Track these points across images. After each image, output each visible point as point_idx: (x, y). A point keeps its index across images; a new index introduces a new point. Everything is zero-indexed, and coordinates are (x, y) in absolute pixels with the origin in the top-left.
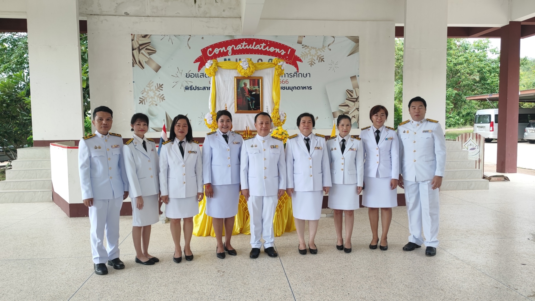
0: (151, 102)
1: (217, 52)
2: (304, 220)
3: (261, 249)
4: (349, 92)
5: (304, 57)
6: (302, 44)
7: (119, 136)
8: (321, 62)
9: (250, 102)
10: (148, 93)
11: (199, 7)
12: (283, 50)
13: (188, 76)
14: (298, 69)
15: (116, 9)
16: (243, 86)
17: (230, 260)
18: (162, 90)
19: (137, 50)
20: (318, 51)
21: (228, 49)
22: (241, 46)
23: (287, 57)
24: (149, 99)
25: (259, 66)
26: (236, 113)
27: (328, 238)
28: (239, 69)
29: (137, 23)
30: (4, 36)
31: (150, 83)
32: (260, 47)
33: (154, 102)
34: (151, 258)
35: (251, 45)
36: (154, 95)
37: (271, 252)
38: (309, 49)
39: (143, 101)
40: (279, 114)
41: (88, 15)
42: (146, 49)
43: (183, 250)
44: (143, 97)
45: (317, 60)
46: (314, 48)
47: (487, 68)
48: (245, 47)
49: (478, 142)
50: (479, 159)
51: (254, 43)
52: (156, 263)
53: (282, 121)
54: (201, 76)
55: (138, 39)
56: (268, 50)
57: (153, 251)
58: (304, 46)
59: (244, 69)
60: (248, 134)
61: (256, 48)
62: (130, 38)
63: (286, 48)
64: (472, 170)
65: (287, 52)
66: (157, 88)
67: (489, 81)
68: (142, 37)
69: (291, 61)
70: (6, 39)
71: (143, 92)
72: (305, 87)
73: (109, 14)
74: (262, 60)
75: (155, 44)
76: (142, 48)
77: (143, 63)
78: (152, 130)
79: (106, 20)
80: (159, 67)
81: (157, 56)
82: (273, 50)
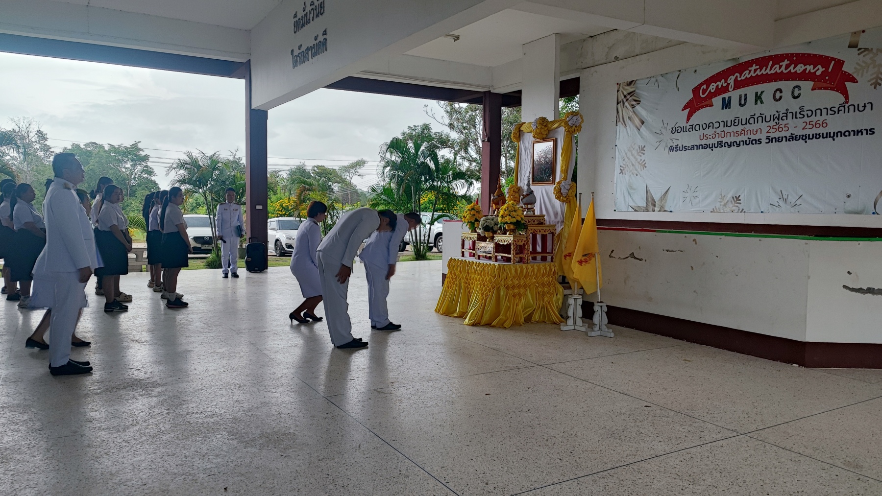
0: (632, 172)
5: (861, 72)
6: (859, 47)
10: (629, 159)
12: (819, 66)
13: (673, 132)
14: (847, 98)
15: (607, 55)
18: (644, 154)
19: (621, 103)
24: (630, 167)
29: (625, 67)
31: (632, 145)
33: (635, 171)
35: (765, 68)
36: (636, 161)
38: (873, 54)
39: (623, 170)
40: (560, 185)
41: (583, 69)
42: (631, 100)
44: (624, 164)
51: (771, 63)
53: (564, 196)
54: (690, 130)
55: (624, 88)
58: (863, 50)
59: (534, 131)
62: (616, 88)
63: (823, 60)
66: (638, 151)
68: (628, 85)
71: (624, 158)
72: (861, 131)
73: (600, 63)
74: (781, 91)
75: (641, 92)
76: (627, 100)
77: (626, 119)
78: (630, 209)
79: (596, 71)
80: (643, 123)
81: (641, 108)
82: (802, 70)
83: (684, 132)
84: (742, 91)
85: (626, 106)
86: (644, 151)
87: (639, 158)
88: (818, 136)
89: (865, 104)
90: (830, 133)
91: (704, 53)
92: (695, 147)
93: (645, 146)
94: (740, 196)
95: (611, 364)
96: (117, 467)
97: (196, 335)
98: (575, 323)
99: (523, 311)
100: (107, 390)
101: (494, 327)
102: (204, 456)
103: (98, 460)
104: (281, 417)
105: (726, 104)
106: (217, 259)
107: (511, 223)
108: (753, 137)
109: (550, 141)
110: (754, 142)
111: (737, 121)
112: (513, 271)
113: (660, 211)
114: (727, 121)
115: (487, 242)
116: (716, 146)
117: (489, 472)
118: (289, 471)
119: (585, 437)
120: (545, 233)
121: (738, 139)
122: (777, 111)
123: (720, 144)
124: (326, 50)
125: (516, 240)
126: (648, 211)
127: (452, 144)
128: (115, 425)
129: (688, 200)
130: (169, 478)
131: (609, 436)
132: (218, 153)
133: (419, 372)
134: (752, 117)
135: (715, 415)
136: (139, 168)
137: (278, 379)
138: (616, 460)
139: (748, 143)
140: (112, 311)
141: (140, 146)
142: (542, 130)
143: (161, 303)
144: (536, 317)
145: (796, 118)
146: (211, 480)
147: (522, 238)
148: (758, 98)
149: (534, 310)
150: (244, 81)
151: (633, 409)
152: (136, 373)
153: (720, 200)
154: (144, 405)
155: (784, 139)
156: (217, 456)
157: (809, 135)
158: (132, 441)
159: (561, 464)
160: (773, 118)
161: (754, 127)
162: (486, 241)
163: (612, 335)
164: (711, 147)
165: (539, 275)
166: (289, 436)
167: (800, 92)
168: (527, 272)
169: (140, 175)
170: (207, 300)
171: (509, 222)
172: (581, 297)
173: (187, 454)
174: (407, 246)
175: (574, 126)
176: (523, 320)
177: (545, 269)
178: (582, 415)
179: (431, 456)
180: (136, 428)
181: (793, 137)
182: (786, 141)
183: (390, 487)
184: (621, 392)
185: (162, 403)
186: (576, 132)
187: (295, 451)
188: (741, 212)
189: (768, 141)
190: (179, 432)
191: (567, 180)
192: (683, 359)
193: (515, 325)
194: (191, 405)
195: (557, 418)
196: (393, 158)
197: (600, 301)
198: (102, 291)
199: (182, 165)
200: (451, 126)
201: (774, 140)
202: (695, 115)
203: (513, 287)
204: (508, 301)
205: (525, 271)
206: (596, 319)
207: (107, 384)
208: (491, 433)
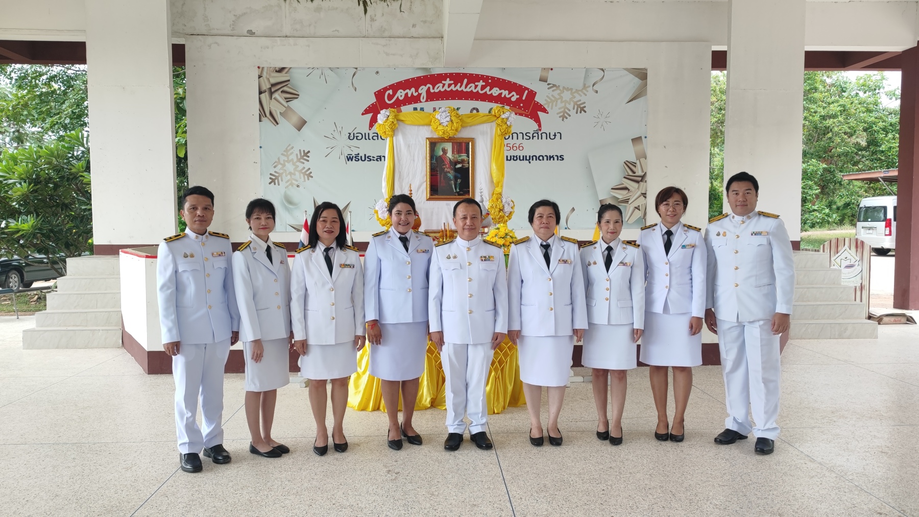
0: (290, 182)
1: (401, 96)
2: (540, 387)
3: (464, 436)
4: (630, 165)
5: (551, 104)
6: (548, 82)
7: (226, 237)
8: (581, 112)
9: (453, 182)
10: (284, 165)
11: (372, 20)
12: (514, 93)
13: (351, 138)
14: (540, 126)
15: (233, 25)
16: (441, 153)
17: (410, 452)
18: (308, 161)
19: (266, 93)
20: (576, 95)
21: (420, 91)
22: (443, 87)
23: (522, 105)
24: (286, 176)
25: (469, 120)
26: (427, 200)
27: (583, 419)
28: (434, 125)
29: (268, 48)
30: (52, 71)
31: (288, 148)
32: (475, 88)
33: (294, 182)
34: (276, 446)
35: (459, 84)
36: (295, 169)
37: (482, 441)
38: (560, 90)
39: (275, 179)
40: (502, 202)
41: (187, 35)
42: (282, 92)
43: (330, 433)
44: (275, 172)
45: (574, 109)
46: (568, 89)
47: (881, 124)
48: (449, 87)
49: (859, 254)
50: (861, 284)
51: (465, 81)
52: (283, 455)
53: (507, 215)
54: (374, 138)
55: (270, 75)
56: (489, 93)
57: (279, 434)
58: (551, 85)
59: (443, 124)
60: (448, 235)
61: (468, 90)
62: (257, 73)
63: (519, 89)
64: (848, 303)
65: (521, 96)
66: (299, 157)
67: (883, 148)
68: (276, 71)
69: (528, 112)
70: (56, 76)
71: (276, 164)
72: (553, 156)
73: (221, 33)
75: (297, 84)
76: (276, 90)
77: (277, 115)
78: (289, 229)
80: (304, 122)
81: (300, 104)
82: (497, 93)
83: (366, 139)
85: (275, 99)
86: (308, 157)
87: (301, 166)
88: (515, 158)
89: (555, 133)
90: (526, 156)
91: (387, 54)
93: (309, 152)
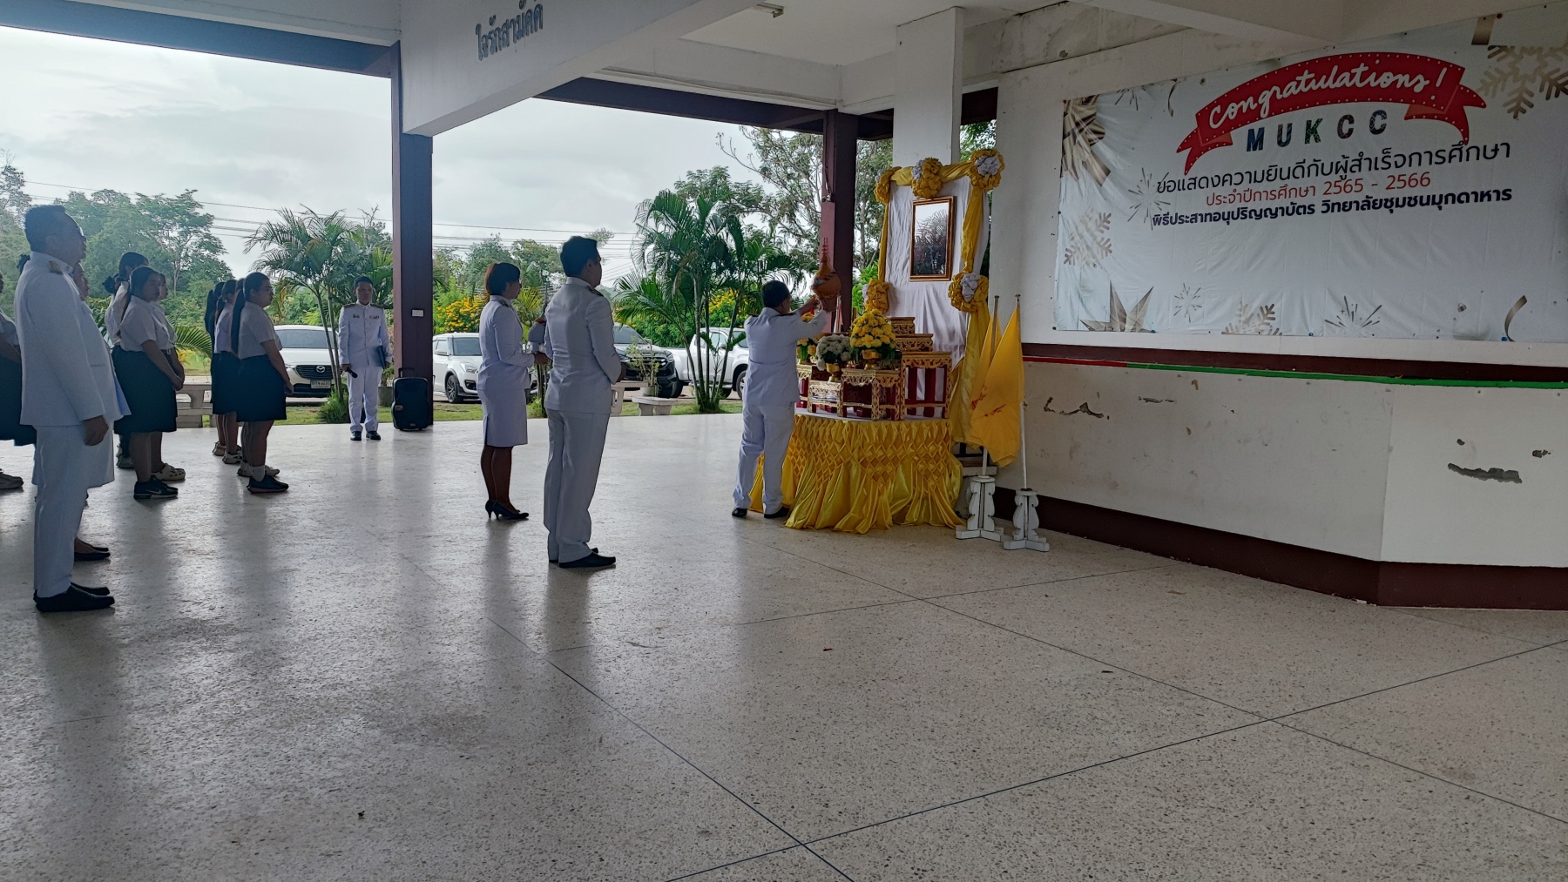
0: (1086, 260)
5: (1491, 88)
6: (1491, 44)
8: (1557, 95)
10: (1081, 236)
12: (1420, 77)
13: (1161, 190)
14: (1466, 134)
15: (1048, 48)
18: (1108, 229)
19: (1070, 136)
20: (1548, 59)
24: (1082, 251)
28: (912, 184)
29: (1079, 71)
31: (1087, 212)
33: (1091, 259)
35: (1324, 77)
36: (1093, 241)
38: (1515, 55)
39: (1071, 256)
40: (960, 282)
41: (1003, 73)
42: (1087, 132)
44: (1072, 246)
45: (1542, 90)
46: (1531, 51)
51: (1335, 69)
53: (967, 300)
54: (1190, 186)
55: (1075, 110)
58: (1497, 49)
62: (1062, 108)
63: (1428, 66)
66: (1099, 223)
68: (1082, 103)
71: (1073, 235)
72: (1488, 194)
73: (1035, 62)
74: (1351, 120)
75: (1105, 117)
76: (1081, 131)
77: (1079, 165)
78: (1082, 326)
79: (1027, 78)
80: (1107, 172)
81: (1105, 146)
82: (1389, 82)
83: (1179, 190)
84: (1283, 119)
85: (1079, 143)
86: (1109, 222)
87: (1099, 236)
88: (1412, 202)
89: (1496, 145)
90: (1434, 196)
91: (1219, 48)
92: (1199, 218)
93: (1110, 215)
94: (1273, 306)
95: (1044, 598)
96: (163, 776)
97: (303, 542)
98: (981, 525)
99: (890, 505)
100: (142, 639)
101: (838, 531)
102: (321, 757)
103: (128, 763)
104: (459, 689)
105: (1255, 142)
106: (339, 406)
107: (872, 348)
108: (1300, 201)
109: (944, 201)
110: (1301, 210)
111: (1273, 172)
112: (874, 434)
113: (1133, 330)
114: (1255, 172)
115: (829, 382)
116: (1235, 216)
117: (831, 785)
118: (475, 783)
119: (998, 724)
120: (932, 367)
121: (1273, 205)
122: (1343, 156)
123: (1243, 213)
124: (541, 27)
125: (880, 378)
126: (1112, 330)
127: (767, 205)
128: (158, 700)
129: (1183, 311)
130: (257, 795)
131: (1041, 723)
132: (340, 214)
133: (707, 609)
134: (1300, 165)
135: (1223, 687)
136: (194, 238)
137: (454, 621)
138: (1051, 765)
139: (1290, 211)
140: (149, 497)
141: (195, 197)
142: (930, 182)
143: (239, 483)
144: (914, 514)
145: (1376, 169)
146: (333, 799)
147: (892, 376)
148: (1311, 131)
149: (910, 503)
150: (389, 81)
151: (1083, 676)
152: (194, 608)
153: (1238, 313)
154: (210, 666)
155: (1354, 206)
156: (345, 756)
157: (1398, 199)
158: (189, 730)
159: (957, 772)
160: (1336, 168)
161: (1302, 183)
162: (827, 380)
163: (1047, 547)
164: (1228, 218)
165: (919, 441)
166: (475, 723)
167: (1384, 121)
168: (899, 436)
169: (195, 251)
170: (323, 479)
171: (869, 346)
172: (993, 480)
173: (290, 753)
174: (684, 387)
175: (987, 176)
176: (889, 520)
177: (931, 430)
178: (994, 687)
179: (729, 758)
180: (197, 707)
181: (1369, 202)
182: (1357, 209)
183: (655, 811)
184: (1062, 646)
185: (243, 663)
186: (991, 186)
187: (485, 749)
188: (1275, 334)
189: (1325, 208)
190: (274, 715)
191: (974, 273)
192: (1169, 590)
193: (877, 528)
194: (296, 667)
195: (949, 692)
196: (661, 228)
197: (1026, 488)
198: (129, 461)
199: (274, 234)
200: (765, 172)
201: (1336, 207)
202: (1199, 161)
203: (875, 462)
204: (864, 486)
205: (895, 434)
206: (1019, 519)
207: (142, 628)
208: (834, 718)
